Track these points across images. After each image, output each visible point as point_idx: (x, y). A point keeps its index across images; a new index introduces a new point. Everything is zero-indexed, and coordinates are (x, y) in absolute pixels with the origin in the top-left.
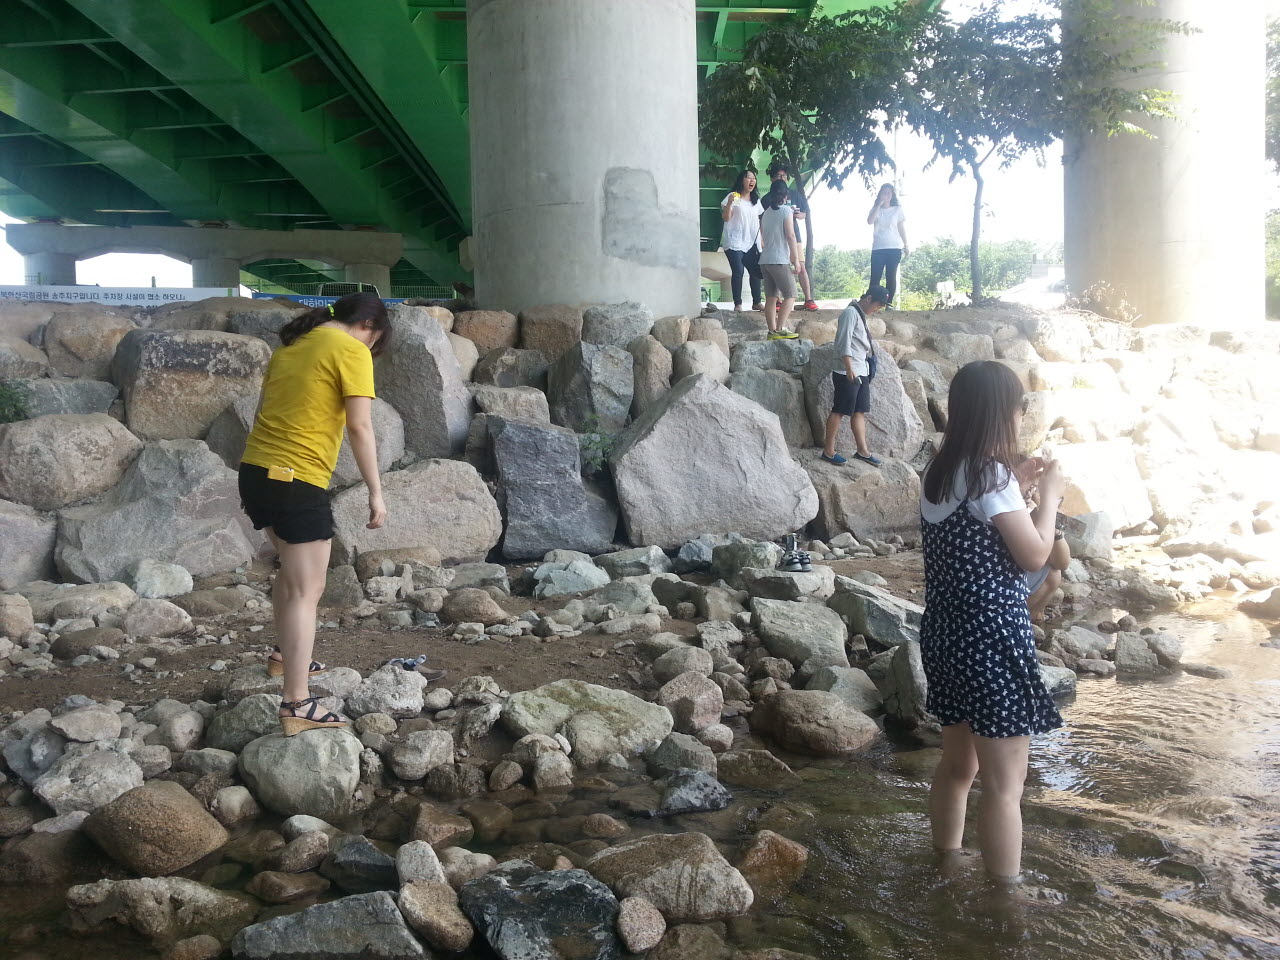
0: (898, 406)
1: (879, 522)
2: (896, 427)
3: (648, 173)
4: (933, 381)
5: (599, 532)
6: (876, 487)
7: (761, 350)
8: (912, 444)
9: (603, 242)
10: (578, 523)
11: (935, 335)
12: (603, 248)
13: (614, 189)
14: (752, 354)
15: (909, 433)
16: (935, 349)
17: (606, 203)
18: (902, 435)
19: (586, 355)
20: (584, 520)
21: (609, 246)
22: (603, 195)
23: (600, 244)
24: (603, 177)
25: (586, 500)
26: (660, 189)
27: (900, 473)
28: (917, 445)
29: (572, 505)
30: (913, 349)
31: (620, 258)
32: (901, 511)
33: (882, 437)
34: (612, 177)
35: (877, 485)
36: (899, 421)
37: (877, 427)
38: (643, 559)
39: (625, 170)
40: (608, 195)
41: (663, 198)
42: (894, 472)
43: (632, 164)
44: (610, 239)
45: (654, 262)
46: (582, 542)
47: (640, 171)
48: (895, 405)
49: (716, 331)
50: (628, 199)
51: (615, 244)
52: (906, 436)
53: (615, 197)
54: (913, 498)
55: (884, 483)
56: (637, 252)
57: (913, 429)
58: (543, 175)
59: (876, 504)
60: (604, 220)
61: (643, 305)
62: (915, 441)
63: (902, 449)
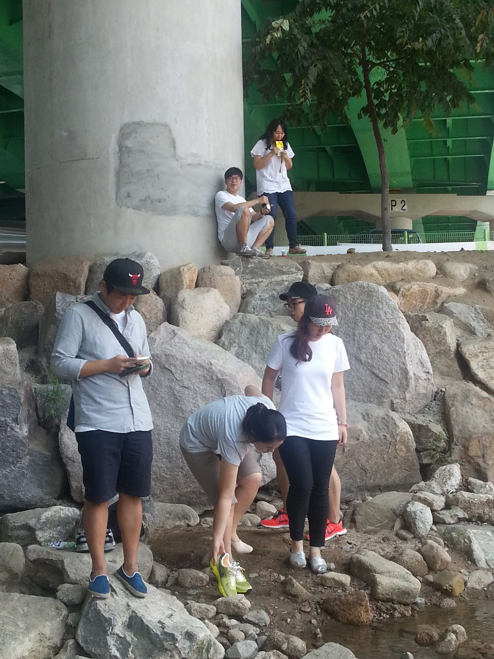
0: (401, 354)
1: (363, 480)
2: (398, 374)
3: (165, 126)
4: (474, 324)
6: (356, 442)
7: (273, 296)
8: (419, 394)
9: (117, 193)
10: (16, 478)
11: (487, 276)
12: (116, 198)
13: (129, 143)
14: (261, 300)
15: (412, 383)
16: (488, 291)
17: (120, 158)
18: (404, 384)
19: (59, 305)
21: (123, 197)
22: (117, 149)
23: (114, 197)
24: (117, 133)
25: (28, 454)
26: (178, 141)
27: (388, 428)
28: (425, 395)
31: (133, 209)
32: (388, 468)
33: (382, 386)
34: (127, 131)
35: (358, 439)
36: (401, 369)
37: (377, 376)
39: (140, 124)
40: (122, 149)
41: (181, 150)
42: (381, 425)
43: (146, 118)
44: (123, 191)
45: (171, 211)
47: (154, 124)
48: (398, 353)
49: (225, 277)
50: (143, 152)
51: (129, 196)
52: (408, 386)
53: (129, 151)
54: (402, 454)
55: (367, 438)
56: (152, 202)
57: (417, 378)
58: (64, 134)
59: (357, 461)
60: (118, 174)
61: (149, 254)
62: (422, 391)
63: (405, 399)
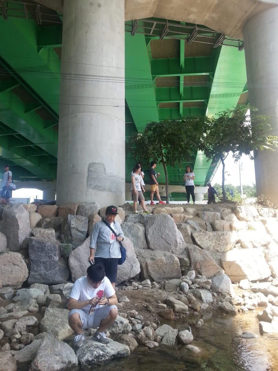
0: (175, 236)
1: (164, 276)
2: (174, 242)
3: (103, 164)
4: (196, 227)
5: (62, 277)
6: (162, 263)
7: (135, 217)
8: (180, 248)
9: (87, 184)
10: (54, 274)
11: (199, 212)
12: (87, 186)
13: (91, 169)
14: (131, 218)
15: (178, 245)
16: (199, 217)
17: (88, 173)
18: (176, 246)
19: (69, 219)
20: (56, 273)
21: (89, 185)
22: (88, 171)
23: (86, 185)
24: (88, 165)
25: (59, 266)
26: (106, 169)
27: (172, 259)
28: (182, 249)
29: (53, 268)
30: (191, 217)
31: (92, 189)
32: (172, 272)
33: (169, 246)
34: (91, 165)
35: (162, 262)
36: (175, 241)
37: (168, 243)
38: (61, 288)
39: (95, 163)
40: (89, 170)
41: (107, 172)
42: (169, 258)
43: (97, 161)
44: (89, 183)
45: (104, 190)
46: (55, 280)
47: (99, 163)
48: (174, 235)
49: (120, 211)
50: (95, 172)
51: (91, 185)
52: (177, 246)
53: (91, 171)
54: (176, 267)
55: (165, 262)
56: (98, 187)
57: (180, 243)
58: (71, 165)
59: (162, 269)
60: (88, 178)
61: (97, 203)
62: (181, 247)
63: (176, 250)
